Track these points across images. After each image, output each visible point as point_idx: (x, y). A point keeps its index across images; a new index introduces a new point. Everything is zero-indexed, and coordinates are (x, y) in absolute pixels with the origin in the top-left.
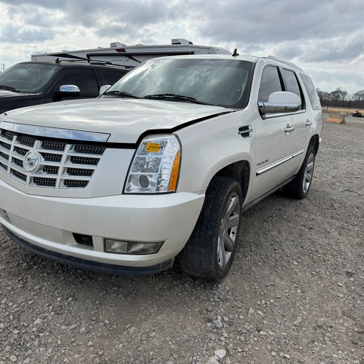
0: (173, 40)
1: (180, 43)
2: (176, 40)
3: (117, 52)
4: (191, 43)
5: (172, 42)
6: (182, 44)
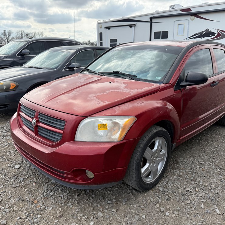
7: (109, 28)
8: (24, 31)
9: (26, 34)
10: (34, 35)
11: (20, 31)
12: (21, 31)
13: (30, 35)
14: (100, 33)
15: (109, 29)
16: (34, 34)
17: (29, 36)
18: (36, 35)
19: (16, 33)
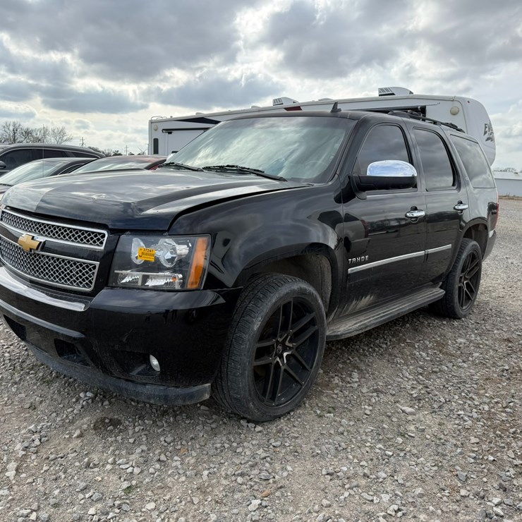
0: (381, 90)
1: (393, 94)
2: (386, 89)
3: (286, 111)
4: (411, 93)
5: (380, 92)
6: (397, 96)
7: (169, 131)
8: (19, 125)
9: (26, 132)
10: (44, 135)
11: (12, 124)
12: (14, 125)
13: (34, 134)
14: (155, 139)
15: (170, 133)
16: (42, 132)
17: (32, 136)
18: (48, 134)
19: (2, 128)
